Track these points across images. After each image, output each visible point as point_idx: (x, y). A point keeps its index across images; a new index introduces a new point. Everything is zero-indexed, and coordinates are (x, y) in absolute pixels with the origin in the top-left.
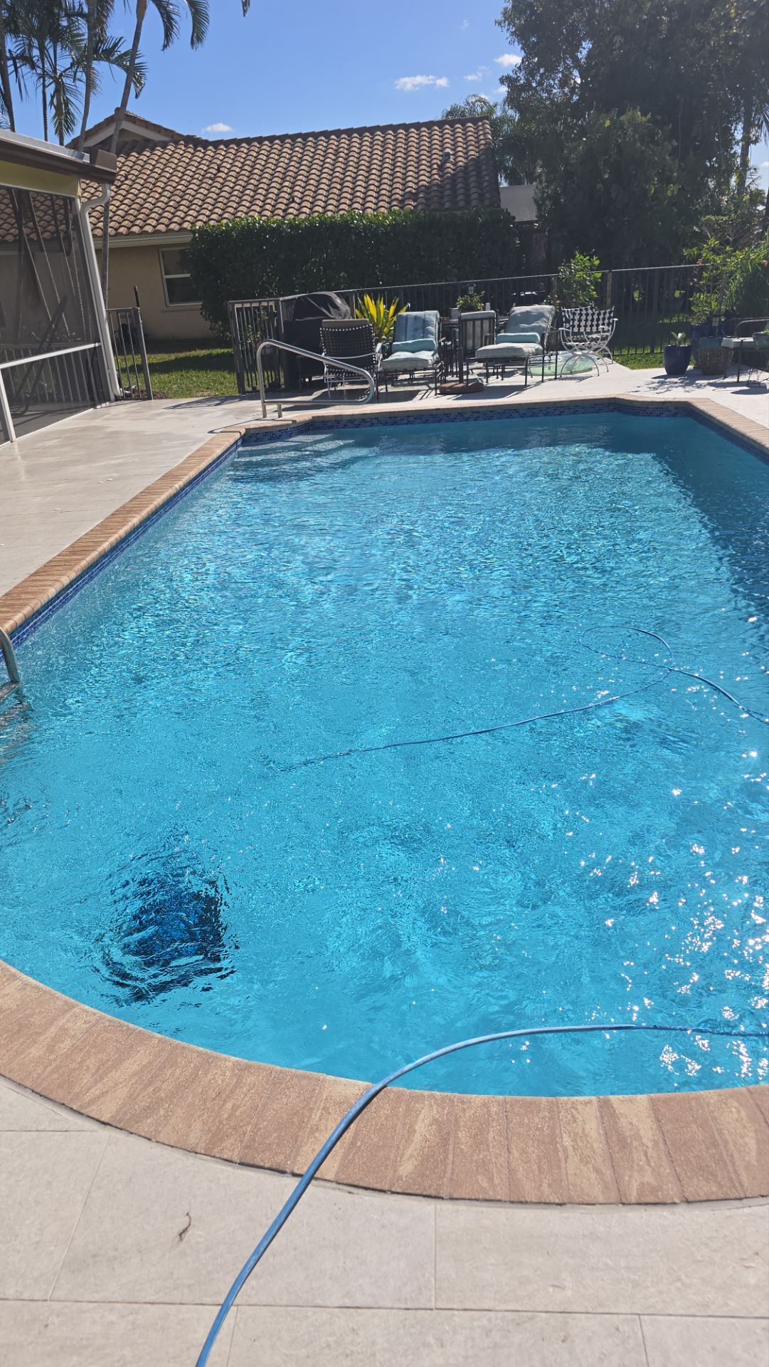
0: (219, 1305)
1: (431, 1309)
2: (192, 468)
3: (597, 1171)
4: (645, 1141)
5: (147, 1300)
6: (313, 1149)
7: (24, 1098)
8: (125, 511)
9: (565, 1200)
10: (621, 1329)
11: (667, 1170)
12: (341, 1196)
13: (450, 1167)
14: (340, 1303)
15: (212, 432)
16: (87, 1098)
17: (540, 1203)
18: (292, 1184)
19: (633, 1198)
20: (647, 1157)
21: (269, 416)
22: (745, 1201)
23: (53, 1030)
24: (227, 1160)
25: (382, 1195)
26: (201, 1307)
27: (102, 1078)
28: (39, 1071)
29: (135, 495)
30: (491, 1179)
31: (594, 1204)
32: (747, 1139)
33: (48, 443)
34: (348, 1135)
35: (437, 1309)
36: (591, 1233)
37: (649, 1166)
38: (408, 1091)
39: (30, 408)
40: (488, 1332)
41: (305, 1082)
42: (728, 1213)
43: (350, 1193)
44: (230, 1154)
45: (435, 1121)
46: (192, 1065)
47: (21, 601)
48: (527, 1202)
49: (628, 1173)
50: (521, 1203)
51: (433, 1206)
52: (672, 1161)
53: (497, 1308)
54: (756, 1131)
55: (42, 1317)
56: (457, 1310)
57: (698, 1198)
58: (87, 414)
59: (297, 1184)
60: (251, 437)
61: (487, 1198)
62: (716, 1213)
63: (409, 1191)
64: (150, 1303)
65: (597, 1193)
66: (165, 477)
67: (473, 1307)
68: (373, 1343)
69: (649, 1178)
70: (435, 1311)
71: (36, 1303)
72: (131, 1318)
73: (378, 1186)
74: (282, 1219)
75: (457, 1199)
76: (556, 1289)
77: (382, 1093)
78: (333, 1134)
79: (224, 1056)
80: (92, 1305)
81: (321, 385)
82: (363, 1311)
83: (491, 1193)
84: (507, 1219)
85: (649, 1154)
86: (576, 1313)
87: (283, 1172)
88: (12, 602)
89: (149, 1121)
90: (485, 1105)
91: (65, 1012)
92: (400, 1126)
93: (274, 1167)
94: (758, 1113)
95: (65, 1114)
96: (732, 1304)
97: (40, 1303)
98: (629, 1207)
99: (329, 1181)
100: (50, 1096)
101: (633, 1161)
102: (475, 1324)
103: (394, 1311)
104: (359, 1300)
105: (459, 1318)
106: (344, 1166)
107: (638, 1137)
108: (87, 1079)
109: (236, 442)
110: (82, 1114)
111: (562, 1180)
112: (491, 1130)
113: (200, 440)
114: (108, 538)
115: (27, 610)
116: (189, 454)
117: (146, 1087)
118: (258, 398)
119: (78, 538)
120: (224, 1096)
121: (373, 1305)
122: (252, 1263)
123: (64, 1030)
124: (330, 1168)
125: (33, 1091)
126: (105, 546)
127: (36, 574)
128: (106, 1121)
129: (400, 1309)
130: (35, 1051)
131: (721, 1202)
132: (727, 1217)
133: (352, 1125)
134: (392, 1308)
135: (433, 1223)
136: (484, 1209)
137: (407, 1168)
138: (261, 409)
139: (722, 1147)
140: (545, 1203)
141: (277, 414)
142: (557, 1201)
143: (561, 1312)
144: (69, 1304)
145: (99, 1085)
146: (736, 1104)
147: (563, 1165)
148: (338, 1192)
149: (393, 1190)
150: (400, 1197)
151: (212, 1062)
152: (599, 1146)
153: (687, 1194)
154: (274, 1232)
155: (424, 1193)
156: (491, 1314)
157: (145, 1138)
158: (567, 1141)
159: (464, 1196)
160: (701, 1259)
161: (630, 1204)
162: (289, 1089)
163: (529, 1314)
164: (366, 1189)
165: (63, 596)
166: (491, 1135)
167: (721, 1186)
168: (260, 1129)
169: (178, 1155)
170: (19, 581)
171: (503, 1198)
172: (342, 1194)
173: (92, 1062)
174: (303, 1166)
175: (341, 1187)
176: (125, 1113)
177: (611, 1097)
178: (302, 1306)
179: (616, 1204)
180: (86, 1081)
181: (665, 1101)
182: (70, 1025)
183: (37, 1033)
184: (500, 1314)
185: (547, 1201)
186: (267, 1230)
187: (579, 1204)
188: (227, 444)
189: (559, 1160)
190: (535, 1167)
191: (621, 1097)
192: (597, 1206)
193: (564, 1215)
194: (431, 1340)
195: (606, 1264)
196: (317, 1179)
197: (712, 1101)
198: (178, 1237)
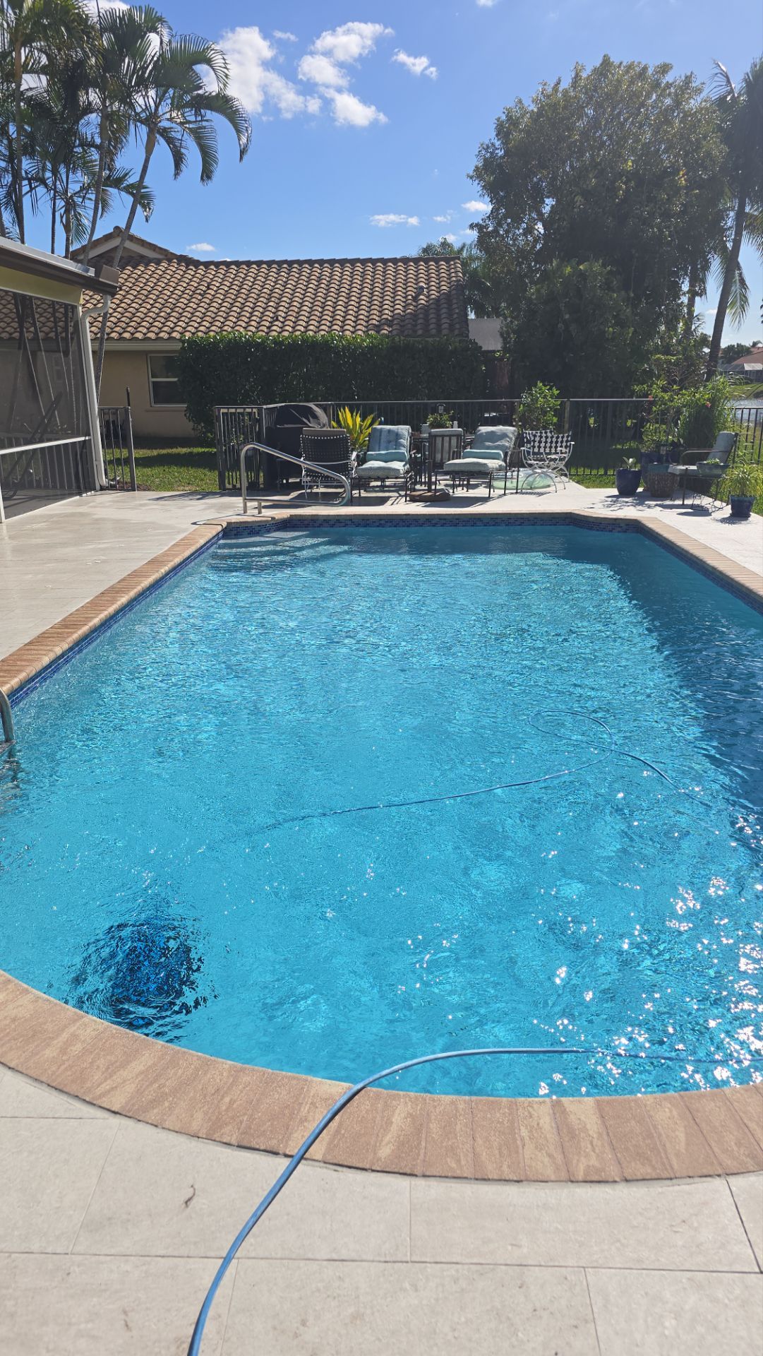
0: (221, 1258)
1: (407, 1262)
2: (176, 556)
3: (550, 1156)
4: (591, 1133)
5: (158, 1254)
6: (303, 1136)
7: (40, 1091)
8: (113, 591)
9: (522, 1178)
10: (569, 1278)
11: (609, 1155)
12: (328, 1173)
13: (422, 1151)
14: (329, 1257)
15: (195, 523)
16: (99, 1091)
17: (500, 1180)
18: (283, 1164)
19: (580, 1177)
20: (592, 1145)
21: (249, 512)
22: (674, 1181)
23: (65, 1036)
24: (226, 1143)
25: (364, 1173)
26: (206, 1260)
27: (111, 1076)
28: (54, 1069)
29: (122, 577)
30: (459, 1161)
31: (547, 1182)
32: (677, 1133)
33: (35, 526)
34: (333, 1124)
35: (412, 1262)
36: (545, 1204)
37: (594, 1152)
38: (385, 1091)
39: (18, 492)
40: (456, 1281)
41: (294, 1082)
42: (660, 1190)
43: (335, 1171)
44: (229, 1138)
45: (410, 1115)
46: (193, 1067)
47: (17, 668)
48: (489, 1180)
49: (576, 1157)
50: (484, 1180)
51: (408, 1182)
52: (614, 1149)
53: (464, 1262)
54: (685, 1127)
55: (64, 1267)
56: (430, 1263)
57: (635, 1178)
58: (74, 501)
59: (288, 1163)
60: (232, 531)
61: (455, 1175)
62: (651, 1190)
63: (387, 1170)
64: (160, 1256)
65: (550, 1173)
66: (152, 562)
67: (443, 1260)
68: (357, 1288)
69: (594, 1161)
70: (410, 1264)
71: (59, 1256)
72: (144, 1268)
73: (360, 1165)
74: (277, 1190)
75: (429, 1176)
76: (514, 1247)
77: (363, 1092)
78: (319, 1124)
79: (220, 1060)
80: (109, 1258)
81: (298, 486)
82: (348, 1263)
83: (458, 1172)
84: (472, 1193)
85: (594, 1143)
86: (531, 1266)
87: (276, 1154)
88: (8, 668)
89: (155, 1111)
90: (452, 1102)
91: (75, 1021)
92: (378, 1118)
93: (268, 1149)
94: (688, 1112)
95: (78, 1105)
96: (663, 1260)
97: (62, 1256)
98: (576, 1184)
99: (317, 1161)
100: (65, 1089)
101: (580, 1148)
102: (445, 1273)
103: (375, 1263)
104: (344, 1254)
105: (430, 1269)
106: (330, 1149)
107: (584, 1129)
108: (97, 1076)
109: (218, 534)
110: (94, 1105)
111: (519, 1163)
112: (459, 1123)
113: (184, 530)
114: (98, 614)
115: (23, 676)
116: (172, 544)
117: (151, 1084)
118: (241, 496)
119: (69, 613)
120: (222, 1092)
121: (357, 1259)
122: (251, 1224)
123: (74, 1037)
124: (317, 1150)
125: (49, 1085)
126: (96, 621)
127: (30, 643)
128: (116, 1110)
129: (380, 1262)
130: (49, 1053)
131: (655, 1182)
132: (659, 1193)
133: (337, 1117)
134: (373, 1261)
135: (408, 1195)
136: (453, 1185)
137: (385, 1152)
138: (242, 505)
139: (656, 1139)
140: (505, 1180)
141: (257, 511)
142: (515, 1179)
143: (518, 1265)
144: (88, 1257)
145: (108, 1082)
146: (669, 1106)
147: (521, 1151)
148: (325, 1170)
149: (373, 1168)
150: (379, 1174)
151: (211, 1064)
152: (551, 1136)
153: (626, 1175)
154: (270, 1200)
155: (401, 1171)
156: (459, 1266)
157: (152, 1125)
158: (524, 1132)
159: (435, 1174)
160: (636, 1224)
161: (577, 1182)
162: (280, 1087)
163: (492, 1266)
164: (350, 1167)
165: (54, 666)
166: (458, 1127)
167: (654, 1168)
168: (254, 1119)
169: (182, 1139)
170: (14, 649)
171: (469, 1176)
172: (329, 1171)
173: (102, 1062)
174: (294, 1148)
175: (328, 1166)
176: (133, 1105)
177: (563, 1099)
178: (294, 1259)
179: (566, 1182)
180: (96, 1078)
181: (608, 1102)
182: (79, 1032)
183: (50, 1038)
184: (466, 1267)
185: (507, 1178)
186: (262, 1199)
187: (534, 1181)
188: (210, 536)
189: (517, 1147)
190: (497, 1152)
191: (571, 1098)
192: (550, 1184)
193: (522, 1190)
194: (407, 1285)
195: (557, 1228)
196: (306, 1159)
197: (648, 1103)
198: (184, 1205)
